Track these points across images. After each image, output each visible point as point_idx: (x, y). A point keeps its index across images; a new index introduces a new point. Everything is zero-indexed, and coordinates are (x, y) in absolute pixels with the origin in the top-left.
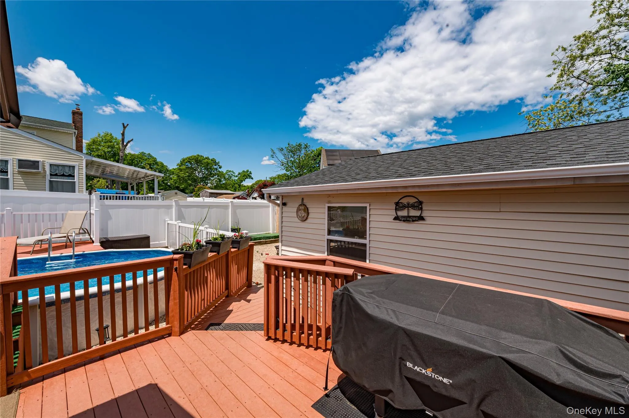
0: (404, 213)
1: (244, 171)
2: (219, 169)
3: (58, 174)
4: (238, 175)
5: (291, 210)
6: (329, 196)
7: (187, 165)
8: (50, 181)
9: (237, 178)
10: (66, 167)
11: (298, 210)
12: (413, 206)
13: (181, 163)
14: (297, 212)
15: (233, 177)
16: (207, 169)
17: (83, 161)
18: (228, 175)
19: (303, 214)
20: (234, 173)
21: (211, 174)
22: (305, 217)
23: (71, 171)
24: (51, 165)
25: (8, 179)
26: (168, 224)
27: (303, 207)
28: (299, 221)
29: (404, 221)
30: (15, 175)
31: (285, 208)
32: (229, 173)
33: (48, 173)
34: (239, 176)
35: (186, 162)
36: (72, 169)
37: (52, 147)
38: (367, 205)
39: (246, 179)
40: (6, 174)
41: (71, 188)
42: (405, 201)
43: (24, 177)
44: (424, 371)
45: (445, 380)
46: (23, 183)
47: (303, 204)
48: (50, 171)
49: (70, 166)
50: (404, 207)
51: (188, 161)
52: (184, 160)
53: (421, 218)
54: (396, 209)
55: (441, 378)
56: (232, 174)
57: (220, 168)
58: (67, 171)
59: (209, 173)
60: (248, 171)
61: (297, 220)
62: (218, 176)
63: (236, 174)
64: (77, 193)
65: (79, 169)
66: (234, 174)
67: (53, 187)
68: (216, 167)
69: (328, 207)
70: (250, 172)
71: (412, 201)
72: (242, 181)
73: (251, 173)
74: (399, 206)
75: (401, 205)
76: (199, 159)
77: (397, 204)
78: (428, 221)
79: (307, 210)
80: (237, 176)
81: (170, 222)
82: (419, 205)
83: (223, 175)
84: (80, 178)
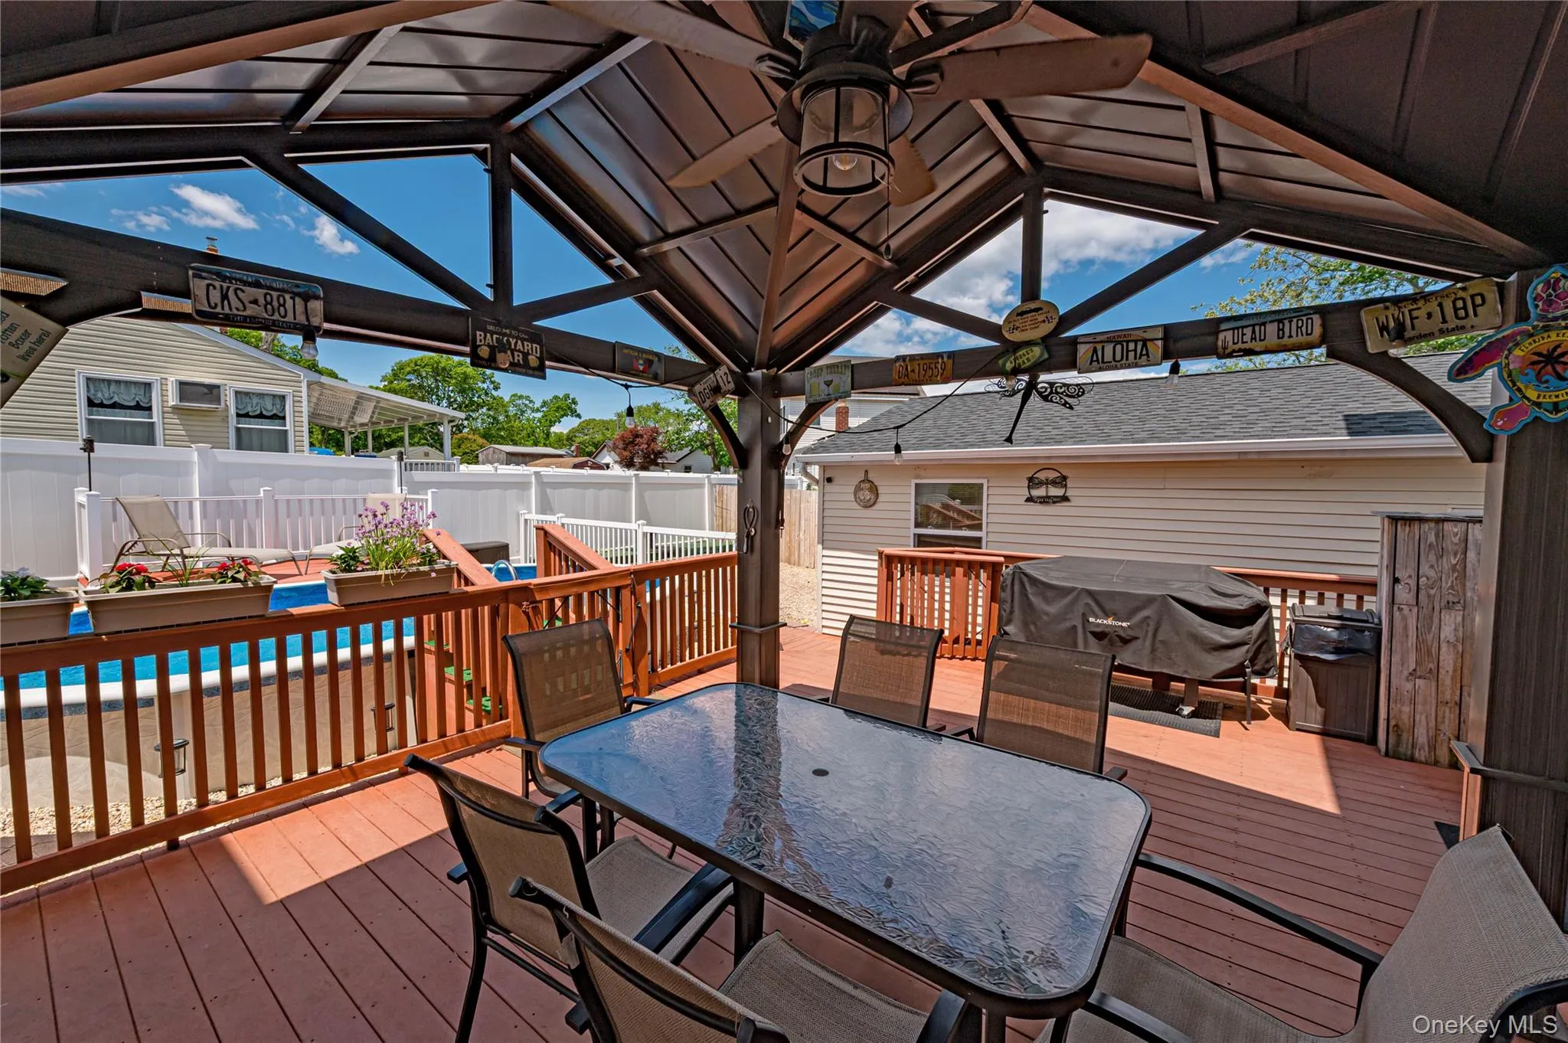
0: (1039, 492)
1: (556, 397)
2: (493, 392)
3: (250, 414)
4: (542, 407)
5: (844, 490)
6: (918, 467)
7: (409, 380)
8: (238, 430)
9: (539, 415)
10: (266, 397)
11: (858, 489)
12: (1054, 483)
13: (395, 375)
14: (855, 493)
15: (529, 411)
16: (462, 391)
17: (302, 384)
18: (515, 406)
19: (867, 495)
20: (531, 402)
21: (472, 402)
22: (872, 501)
23: (278, 407)
24: (237, 392)
25: (153, 424)
26: (526, 520)
27: (868, 485)
28: (858, 507)
29: (1041, 502)
30: (166, 415)
31: (829, 487)
32: (518, 402)
33: (233, 411)
34: (544, 409)
35: (409, 373)
36: (278, 402)
37: (237, 352)
38: (984, 482)
39: (562, 416)
40: (147, 412)
41: (281, 444)
42: (1042, 476)
43: (184, 420)
44: (1105, 622)
45: (1124, 624)
46: (183, 433)
47: (866, 480)
48: (237, 408)
49: (274, 396)
50: (1041, 484)
51: (415, 371)
52: (401, 368)
53: (1065, 499)
54: (1029, 487)
55: (1120, 623)
56: (526, 405)
57: (496, 388)
58: (270, 408)
59: (467, 402)
60: (567, 396)
61: (855, 506)
62: (488, 410)
63: (538, 405)
64: (291, 453)
65: (294, 401)
66: (531, 405)
67: (243, 442)
68: (485, 386)
69: (917, 485)
70: (573, 399)
71: (1052, 475)
72: (552, 423)
73: (574, 402)
74: (1033, 482)
75: (1036, 481)
76: (442, 365)
77: (1030, 479)
78: (1074, 501)
79: (874, 490)
80: (538, 410)
81: (527, 517)
82: (1062, 481)
83: (503, 406)
84: (297, 422)
